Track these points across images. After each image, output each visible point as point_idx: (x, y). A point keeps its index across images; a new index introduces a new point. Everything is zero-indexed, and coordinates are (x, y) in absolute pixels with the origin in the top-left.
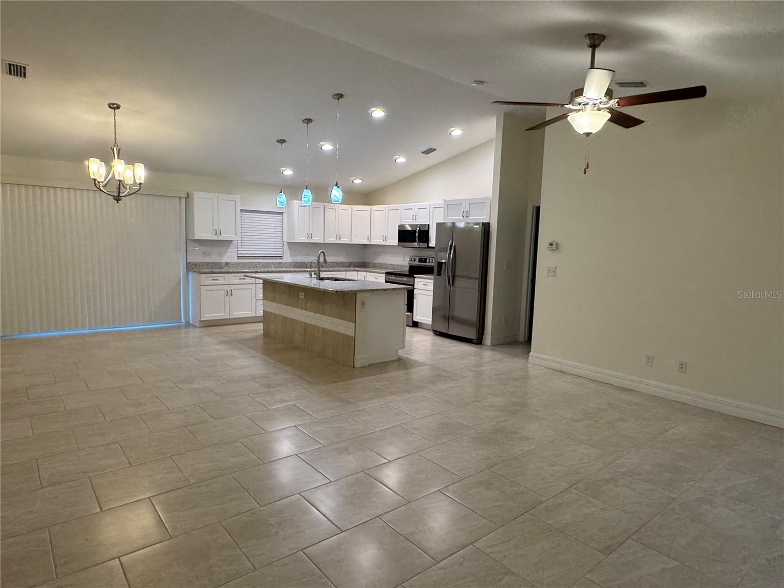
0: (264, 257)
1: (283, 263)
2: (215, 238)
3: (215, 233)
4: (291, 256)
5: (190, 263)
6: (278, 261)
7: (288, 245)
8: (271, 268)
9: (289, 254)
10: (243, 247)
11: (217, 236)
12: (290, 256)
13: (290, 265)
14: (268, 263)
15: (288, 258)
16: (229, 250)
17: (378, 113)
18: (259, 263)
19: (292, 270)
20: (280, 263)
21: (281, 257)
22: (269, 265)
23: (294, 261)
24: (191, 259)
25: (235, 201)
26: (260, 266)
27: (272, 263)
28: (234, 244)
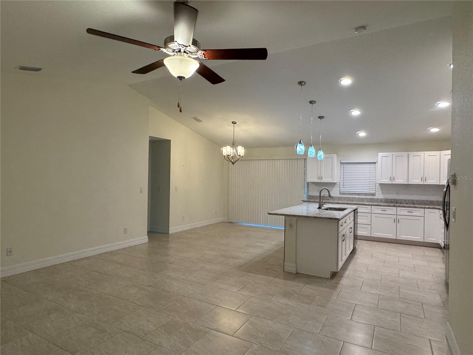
0: (359, 194)
1: (375, 199)
2: (319, 181)
3: (318, 178)
4: (383, 193)
5: (309, 196)
6: (371, 197)
7: (380, 186)
8: (365, 202)
9: (381, 193)
10: (344, 187)
11: (319, 180)
12: (381, 194)
13: (381, 200)
14: (362, 198)
15: (380, 195)
16: (334, 189)
17: (346, 81)
18: (355, 198)
19: (382, 204)
20: (372, 199)
21: (373, 195)
22: (363, 200)
23: (385, 198)
24: (311, 194)
25: (332, 158)
26: (355, 200)
27: (366, 198)
28: (337, 185)
